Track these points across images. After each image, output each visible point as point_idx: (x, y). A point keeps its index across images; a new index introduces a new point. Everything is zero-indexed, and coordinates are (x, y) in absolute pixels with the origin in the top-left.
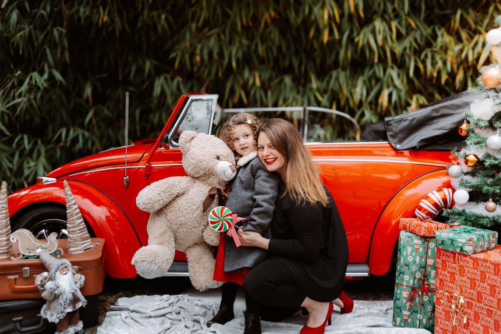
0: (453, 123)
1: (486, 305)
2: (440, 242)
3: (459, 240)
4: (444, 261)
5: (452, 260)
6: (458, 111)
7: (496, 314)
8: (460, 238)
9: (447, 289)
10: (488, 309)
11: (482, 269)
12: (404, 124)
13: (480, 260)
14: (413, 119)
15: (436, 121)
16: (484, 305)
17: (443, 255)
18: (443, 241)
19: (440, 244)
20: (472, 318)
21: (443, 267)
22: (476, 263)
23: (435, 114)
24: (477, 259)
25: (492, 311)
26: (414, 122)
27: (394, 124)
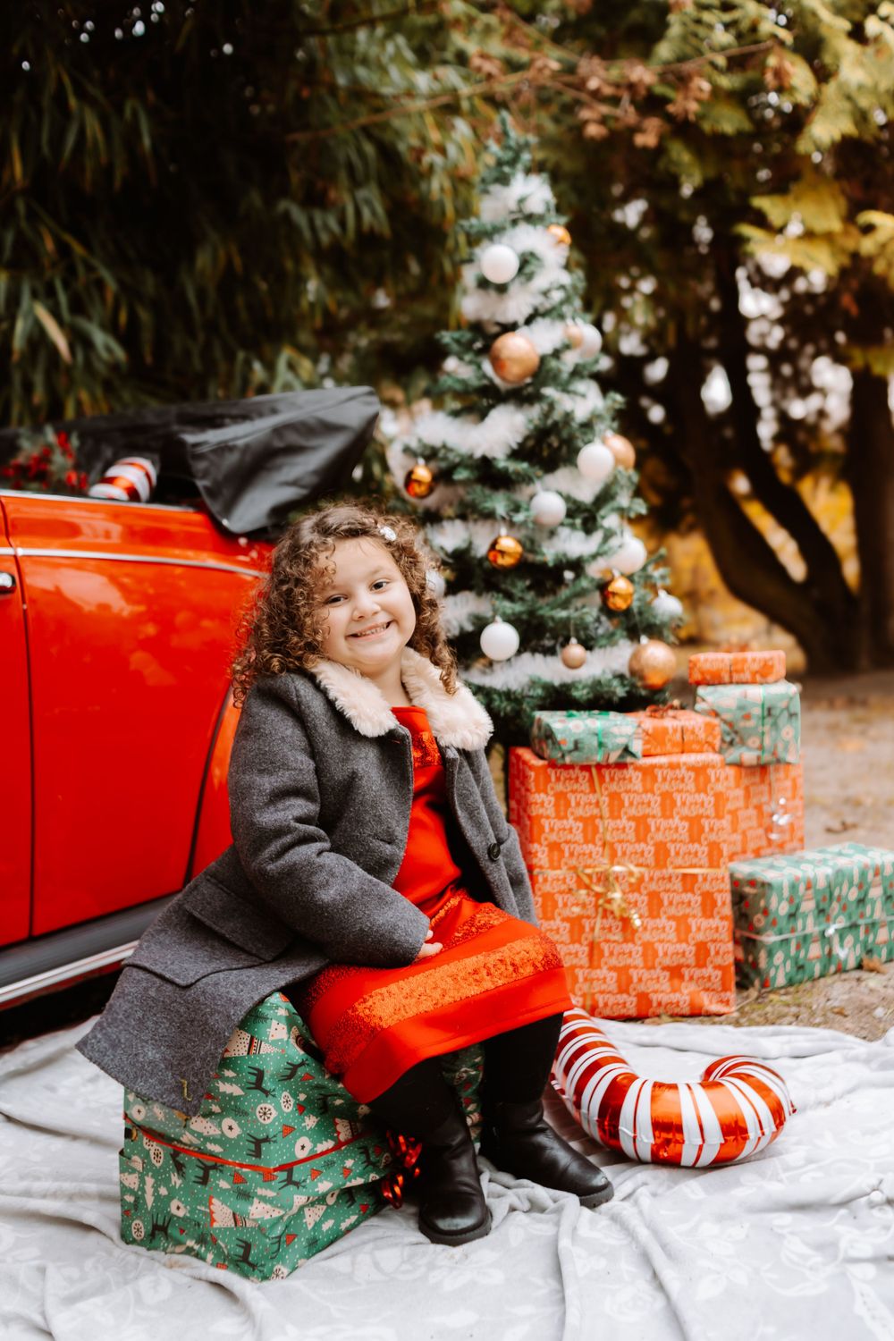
0: (315, 472)
1: (680, 867)
2: (571, 746)
3: (615, 730)
4: (560, 796)
5: (585, 786)
6: (313, 442)
7: (705, 879)
8: (616, 725)
9: (573, 862)
10: (685, 876)
11: (666, 787)
12: (232, 459)
13: (661, 767)
14: (247, 447)
15: (280, 460)
16: (676, 867)
17: (558, 779)
18: (576, 743)
19: (570, 752)
20: (645, 911)
21: (557, 811)
22: (649, 779)
23: (278, 444)
24: (653, 767)
25: (695, 876)
26: (248, 458)
27: (212, 457)
